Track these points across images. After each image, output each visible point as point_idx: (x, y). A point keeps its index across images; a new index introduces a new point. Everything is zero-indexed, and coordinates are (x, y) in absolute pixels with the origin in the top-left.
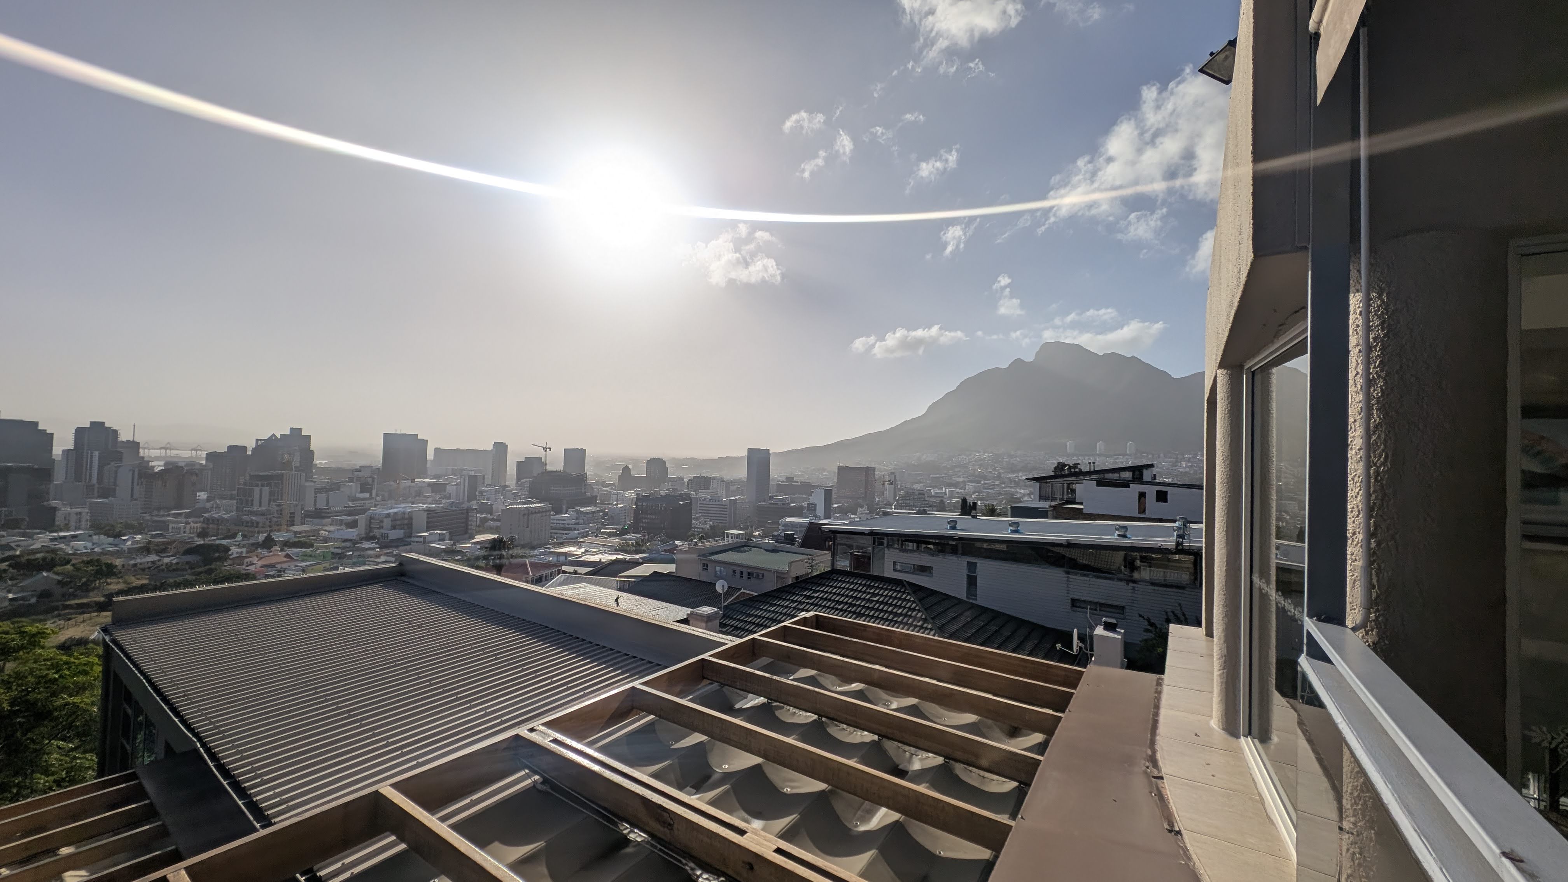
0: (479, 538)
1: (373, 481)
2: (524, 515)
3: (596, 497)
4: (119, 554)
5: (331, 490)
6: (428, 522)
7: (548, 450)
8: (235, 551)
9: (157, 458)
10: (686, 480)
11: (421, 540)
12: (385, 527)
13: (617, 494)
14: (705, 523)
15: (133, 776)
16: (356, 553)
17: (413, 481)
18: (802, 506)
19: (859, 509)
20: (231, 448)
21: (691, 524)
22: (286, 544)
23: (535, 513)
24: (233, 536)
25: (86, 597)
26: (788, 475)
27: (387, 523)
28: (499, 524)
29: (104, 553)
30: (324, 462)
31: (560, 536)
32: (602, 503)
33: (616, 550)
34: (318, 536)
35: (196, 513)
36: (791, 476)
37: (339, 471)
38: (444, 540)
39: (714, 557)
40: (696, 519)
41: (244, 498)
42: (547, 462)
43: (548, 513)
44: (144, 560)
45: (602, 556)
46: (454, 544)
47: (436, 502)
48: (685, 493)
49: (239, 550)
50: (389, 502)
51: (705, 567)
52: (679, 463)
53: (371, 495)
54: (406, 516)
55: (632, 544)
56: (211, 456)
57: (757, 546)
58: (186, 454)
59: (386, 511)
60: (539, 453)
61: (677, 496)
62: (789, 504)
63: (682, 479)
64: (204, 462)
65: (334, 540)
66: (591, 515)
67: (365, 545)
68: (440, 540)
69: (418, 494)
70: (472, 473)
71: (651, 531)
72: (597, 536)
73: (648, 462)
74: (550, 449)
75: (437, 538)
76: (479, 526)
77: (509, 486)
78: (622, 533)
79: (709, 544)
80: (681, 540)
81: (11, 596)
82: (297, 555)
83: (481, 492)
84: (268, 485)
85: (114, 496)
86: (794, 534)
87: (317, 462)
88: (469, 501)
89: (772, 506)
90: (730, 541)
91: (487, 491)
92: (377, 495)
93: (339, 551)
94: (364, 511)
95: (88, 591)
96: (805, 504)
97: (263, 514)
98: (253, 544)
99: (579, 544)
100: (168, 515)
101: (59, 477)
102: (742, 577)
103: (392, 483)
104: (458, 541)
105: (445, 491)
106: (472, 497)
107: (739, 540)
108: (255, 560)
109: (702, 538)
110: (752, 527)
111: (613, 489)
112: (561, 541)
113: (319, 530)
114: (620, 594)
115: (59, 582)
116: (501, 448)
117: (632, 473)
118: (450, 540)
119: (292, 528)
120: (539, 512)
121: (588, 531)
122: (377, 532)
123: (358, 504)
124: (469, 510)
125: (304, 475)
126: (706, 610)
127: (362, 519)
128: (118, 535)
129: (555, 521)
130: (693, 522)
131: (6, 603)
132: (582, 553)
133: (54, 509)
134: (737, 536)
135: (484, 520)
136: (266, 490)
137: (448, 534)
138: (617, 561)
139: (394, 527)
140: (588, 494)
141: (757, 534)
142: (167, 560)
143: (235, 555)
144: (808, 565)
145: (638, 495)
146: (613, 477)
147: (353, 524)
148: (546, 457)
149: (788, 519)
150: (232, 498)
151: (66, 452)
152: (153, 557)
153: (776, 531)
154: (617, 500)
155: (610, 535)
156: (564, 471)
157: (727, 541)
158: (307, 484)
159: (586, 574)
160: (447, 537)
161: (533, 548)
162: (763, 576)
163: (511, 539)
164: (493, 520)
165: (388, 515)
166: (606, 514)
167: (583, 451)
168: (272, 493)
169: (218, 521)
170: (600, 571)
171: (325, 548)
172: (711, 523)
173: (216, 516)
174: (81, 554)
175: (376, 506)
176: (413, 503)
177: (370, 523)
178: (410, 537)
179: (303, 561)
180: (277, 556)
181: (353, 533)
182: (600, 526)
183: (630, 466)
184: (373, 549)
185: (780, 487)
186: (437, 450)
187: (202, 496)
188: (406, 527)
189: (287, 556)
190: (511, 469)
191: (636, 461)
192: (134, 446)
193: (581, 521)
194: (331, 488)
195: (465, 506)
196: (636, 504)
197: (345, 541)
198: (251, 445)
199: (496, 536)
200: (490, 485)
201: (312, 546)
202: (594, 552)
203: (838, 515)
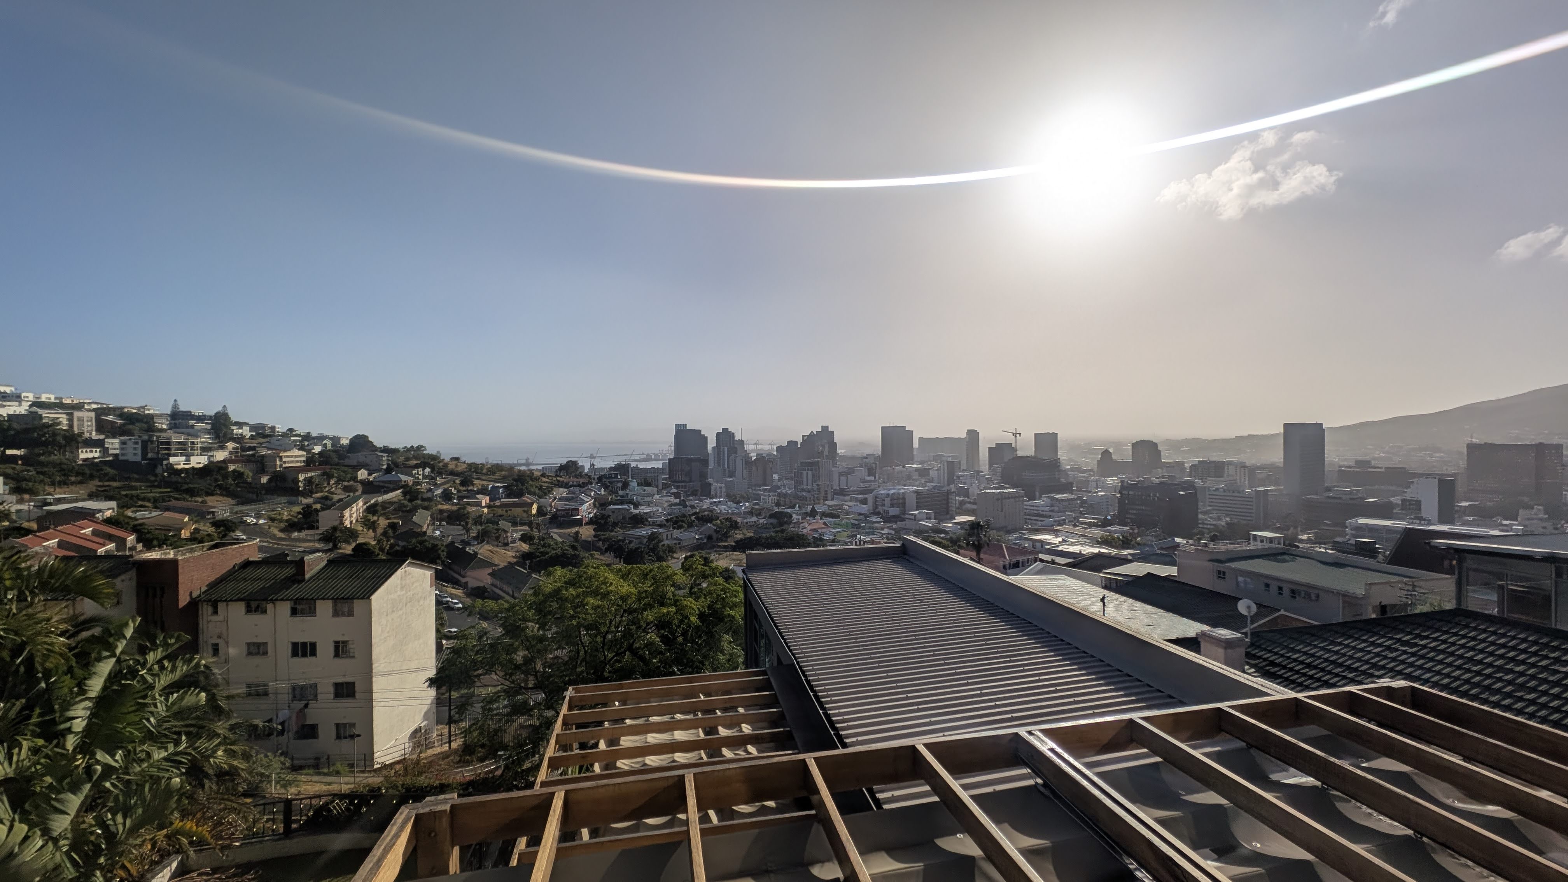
0: (960, 519)
1: (876, 467)
2: (998, 499)
3: (1071, 484)
4: (739, 514)
5: (849, 474)
6: (917, 502)
7: (1018, 435)
8: (795, 517)
9: (753, 451)
10: (1187, 465)
11: (913, 517)
12: (886, 505)
13: (1097, 481)
14: (1219, 519)
15: (764, 673)
16: (868, 525)
17: (904, 467)
18: (1391, 502)
19: (1521, 512)
20: (789, 442)
21: (1198, 519)
22: (824, 515)
23: (1009, 498)
24: (793, 507)
25: (726, 541)
26: (1360, 458)
27: (887, 501)
28: (974, 507)
29: (733, 514)
30: (843, 451)
31: (1034, 522)
32: (1079, 490)
33: (1098, 543)
34: (842, 509)
35: (774, 489)
36: (1367, 458)
37: (853, 458)
38: (930, 519)
39: (1233, 565)
40: (1206, 513)
41: (798, 478)
42: (1018, 448)
43: (1021, 499)
44: (751, 520)
45: (1082, 548)
46: (939, 523)
47: (923, 485)
48: (1187, 481)
49: (798, 517)
50: (888, 484)
51: (1221, 575)
52: (1176, 445)
53: (875, 478)
54: (901, 497)
55: (1118, 538)
56: (779, 449)
57: (1306, 556)
58: (766, 447)
59: (887, 492)
60: (1009, 439)
61: (1176, 485)
62: (1363, 498)
63: (1182, 464)
64: (775, 453)
65: (853, 513)
66: (1067, 503)
67: (874, 519)
68: (927, 518)
69: (908, 478)
70: (950, 459)
71: (1143, 523)
72: (1075, 525)
73: (1134, 445)
74: (1020, 434)
75: (925, 516)
76: (958, 508)
77: (982, 472)
78: (1105, 524)
79: (1223, 547)
80: (1183, 538)
81: (697, 537)
82: (830, 522)
83: (958, 477)
84: (811, 470)
85: (735, 476)
86: (1374, 543)
87: (839, 451)
88: (949, 485)
89: (1330, 501)
90: (1260, 546)
91: (963, 476)
92: (879, 478)
93: (856, 522)
94: (870, 491)
95: (727, 537)
96: (1396, 500)
97: (809, 492)
98: (804, 513)
99: (1055, 533)
100: (760, 490)
101: (711, 465)
102: (1282, 594)
103: (889, 468)
104: (942, 520)
105: (929, 475)
106: (951, 481)
107: (1273, 545)
108: (806, 525)
109: (1214, 538)
110: (1296, 527)
111: (1091, 475)
112: (1036, 527)
113: (843, 505)
114: (1106, 592)
115: (715, 531)
116: (973, 435)
117: (1114, 457)
118: (935, 519)
119: (826, 502)
120: (1012, 498)
121: (1065, 520)
122: (880, 509)
123: (866, 484)
124: (949, 493)
125: (831, 461)
126: (1224, 633)
127: (870, 497)
128: (738, 503)
129: (1028, 507)
130: (1200, 516)
131: (695, 541)
132: (1060, 542)
133: (710, 484)
134: (1271, 540)
135: (962, 503)
136: (810, 473)
137: (933, 514)
138: (1100, 555)
139: (892, 506)
140: (1063, 480)
141: (1305, 537)
142: (761, 521)
143: (795, 521)
144: (1405, 592)
145: (1122, 482)
146: (1090, 462)
147: (864, 502)
148: (1016, 442)
149: (1362, 521)
150: (792, 479)
151: (713, 448)
152: (754, 519)
153: (1341, 536)
154: (1097, 488)
155: (1090, 525)
156: (1035, 457)
157: (1252, 546)
158: (833, 469)
159: (1064, 565)
160: (933, 517)
161: (1009, 532)
162: (1318, 596)
163: (987, 522)
164: (970, 503)
165: (888, 495)
166: (1085, 502)
167: (1055, 435)
168: (813, 475)
169: (785, 495)
170: (1079, 563)
171: (848, 519)
172: (1228, 519)
173: (784, 491)
174: (723, 514)
175: (879, 487)
176: (905, 485)
177: (876, 501)
178: (904, 514)
179: (834, 528)
180: (818, 523)
181: (864, 509)
182: (1077, 514)
183: (1111, 450)
184: (879, 522)
185: (1344, 474)
186: (921, 439)
187: (776, 477)
188: (901, 505)
189: (825, 523)
190: (984, 454)
191: (1118, 444)
192: (742, 442)
193: (1056, 509)
194: (850, 472)
195: (946, 488)
196: (1120, 493)
197: (860, 514)
198: (800, 440)
199: (973, 518)
200: (966, 470)
201: (839, 517)
202: (1072, 542)
203: (1471, 519)
